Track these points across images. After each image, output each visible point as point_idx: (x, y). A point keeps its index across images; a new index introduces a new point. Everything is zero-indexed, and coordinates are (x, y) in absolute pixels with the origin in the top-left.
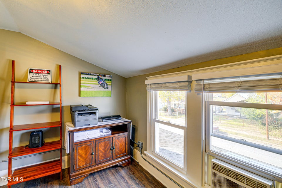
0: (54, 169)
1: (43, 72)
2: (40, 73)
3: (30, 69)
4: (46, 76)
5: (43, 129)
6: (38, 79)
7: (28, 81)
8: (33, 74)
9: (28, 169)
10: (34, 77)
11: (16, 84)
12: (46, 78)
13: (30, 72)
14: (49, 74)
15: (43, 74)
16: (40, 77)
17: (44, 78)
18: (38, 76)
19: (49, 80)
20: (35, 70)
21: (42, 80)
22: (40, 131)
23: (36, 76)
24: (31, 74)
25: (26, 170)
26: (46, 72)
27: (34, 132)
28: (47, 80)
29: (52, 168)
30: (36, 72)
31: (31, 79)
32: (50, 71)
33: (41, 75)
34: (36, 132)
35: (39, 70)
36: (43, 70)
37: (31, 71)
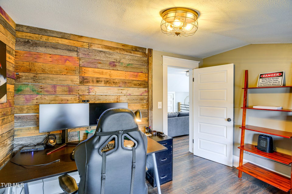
0: (281, 184)
1: (274, 75)
2: (271, 76)
3: (261, 75)
4: (277, 79)
5: (273, 137)
6: (268, 83)
7: (257, 87)
8: (263, 79)
9: (257, 168)
10: (263, 82)
11: (248, 90)
12: (276, 81)
13: (260, 78)
14: (282, 76)
15: (274, 78)
16: (270, 81)
17: (274, 82)
18: (267, 80)
19: (280, 83)
20: (265, 74)
21: (272, 84)
22: (268, 137)
23: (265, 80)
24: (261, 79)
25: (256, 168)
26: (278, 74)
27: (262, 135)
28: (278, 83)
29: (279, 182)
30: (266, 77)
31: (261, 84)
32: (282, 73)
33: (271, 79)
34: (264, 136)
35: (269, 74)
36: (273, 74)
37: (261, 76)
